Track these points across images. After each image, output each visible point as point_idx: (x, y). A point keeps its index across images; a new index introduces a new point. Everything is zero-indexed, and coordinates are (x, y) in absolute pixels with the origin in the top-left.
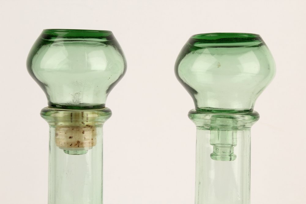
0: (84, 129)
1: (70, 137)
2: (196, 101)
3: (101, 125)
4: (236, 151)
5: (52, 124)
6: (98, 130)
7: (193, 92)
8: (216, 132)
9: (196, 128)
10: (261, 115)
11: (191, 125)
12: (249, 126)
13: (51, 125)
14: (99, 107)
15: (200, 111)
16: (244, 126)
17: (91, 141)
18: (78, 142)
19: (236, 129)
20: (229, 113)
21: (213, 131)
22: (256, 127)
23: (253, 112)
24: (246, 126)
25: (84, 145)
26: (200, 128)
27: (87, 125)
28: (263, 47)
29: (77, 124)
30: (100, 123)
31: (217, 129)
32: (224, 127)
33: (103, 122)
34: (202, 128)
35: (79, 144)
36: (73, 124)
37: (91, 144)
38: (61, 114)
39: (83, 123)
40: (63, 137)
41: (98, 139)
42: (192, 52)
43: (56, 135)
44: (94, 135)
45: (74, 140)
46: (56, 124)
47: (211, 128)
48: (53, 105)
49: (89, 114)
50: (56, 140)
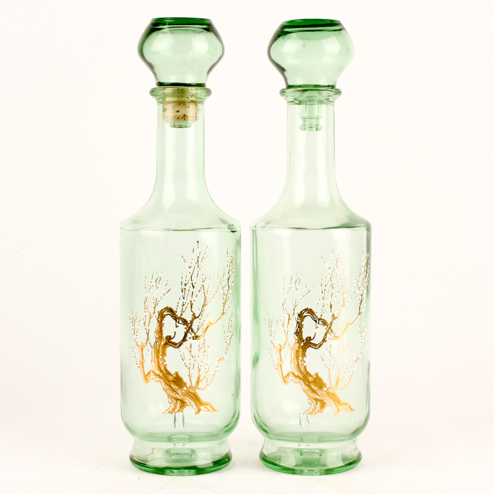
0: (188, 104)
1: (178, 111)
2: (286, 79)
3: (202, 102)
4: (322, 122)
5: (161, 100)
6: (199, 106)
7: (282, 70)
8: (304, 105)
9: (286, 104)
10: (342, 92)
11: (282, 101)
12: (332, 100)
13: (160, 102)
14: (201, 85)
15: (289, 87)
16: (328, 99)
17: (195, 115)
18: (185, 115)
19: (321, 102)
20: (317, 88)
21: (301, 106)
22: (339, 100)
23: (336, 88)
24: (330, 100)
25: (189, 118)
26: (290, 103)
27: (192, 101)
28: (343, 31)
29: (183, 99)
30: (202, 100)
31: (305, 103)
32: (310, 101)
33: (204, 99)
34: (292, 103)
35: (185, 117)
36: (180, 99)
37: (195, 118)
38: (169, 90)
39: (188, 98)
40: (170, 112)
41: (200, 114)
42: (281, 37)
43: (164, 110)
44: (197, 110)
45: (181, 114)
46: (164, 100)
47: (300, 103)
48: (161, 84)
49: (192, 90)
50: (164, 117)
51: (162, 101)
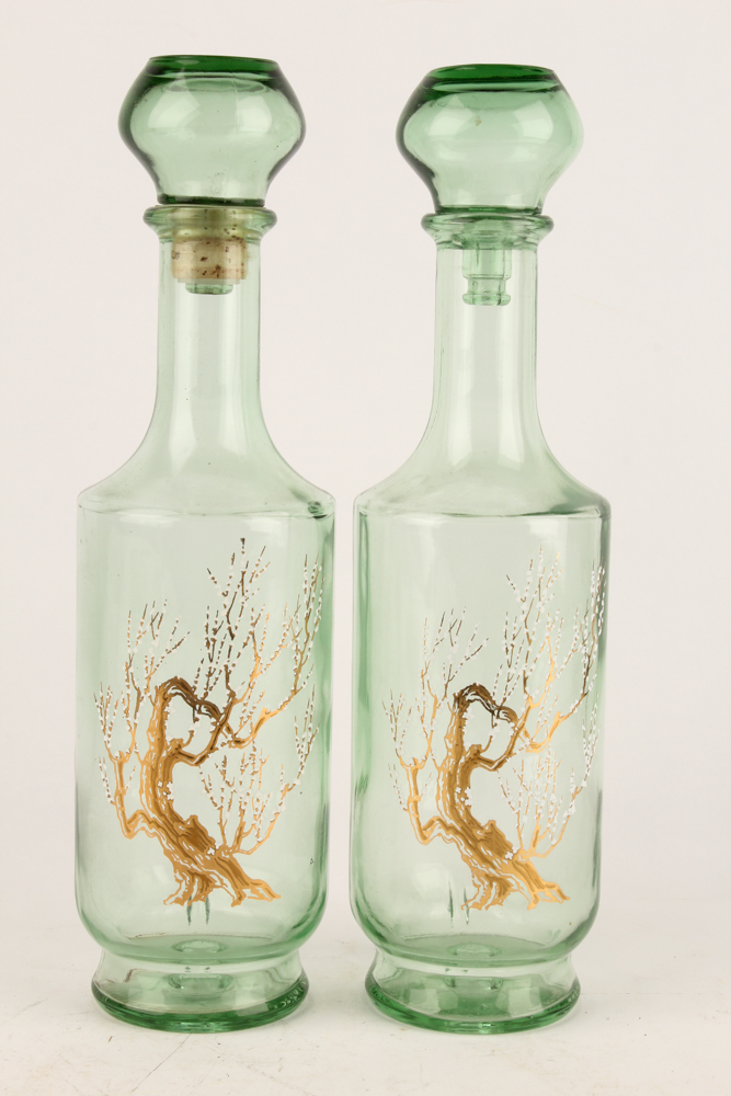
0: (226, 244)
1: (203, 259)
2: (435, 193)
3: (257, 239)
4: (511, 288)
5: (167, 234)
6: (251, 247)
7: (427, 173)
8: (474, 251)
9: (435, 247)
10: (555, 222)
11: (427, 240)
12: (532, 241)
13: (166, 238)
14: (254, 204)
15: (442, 210)
16: (525, 238)
17: (239, 267)
18: (218, 268)
19: (509, 244)
20: (502, 213)
21: (467, 252)
22: (547, 242)
23: (543, 214)
24: (528, 240)
25: (228, 274)
26: (443, 245)
27: (234, 237)
28: (561, 93)
29: (216, 233)
30: (255, 236)
31: (475, 246)
32: (486, 243)
33: (261, 234)
34: (448, 245)
35: (218, 272)
36: (209, 232)
37: (240, 274)
38: (185, 213)
39: (225, 230)
40: (187, 260)
41: (251, 266)
42: (428, 103)
43: (175, 255)
44: (245, 256)
45: (210, 264)
46: (175, 233)
47: (465, 245)
48: (167, 199)
49: (236, 214)
50: (174, 270)
51: (170, 235)
